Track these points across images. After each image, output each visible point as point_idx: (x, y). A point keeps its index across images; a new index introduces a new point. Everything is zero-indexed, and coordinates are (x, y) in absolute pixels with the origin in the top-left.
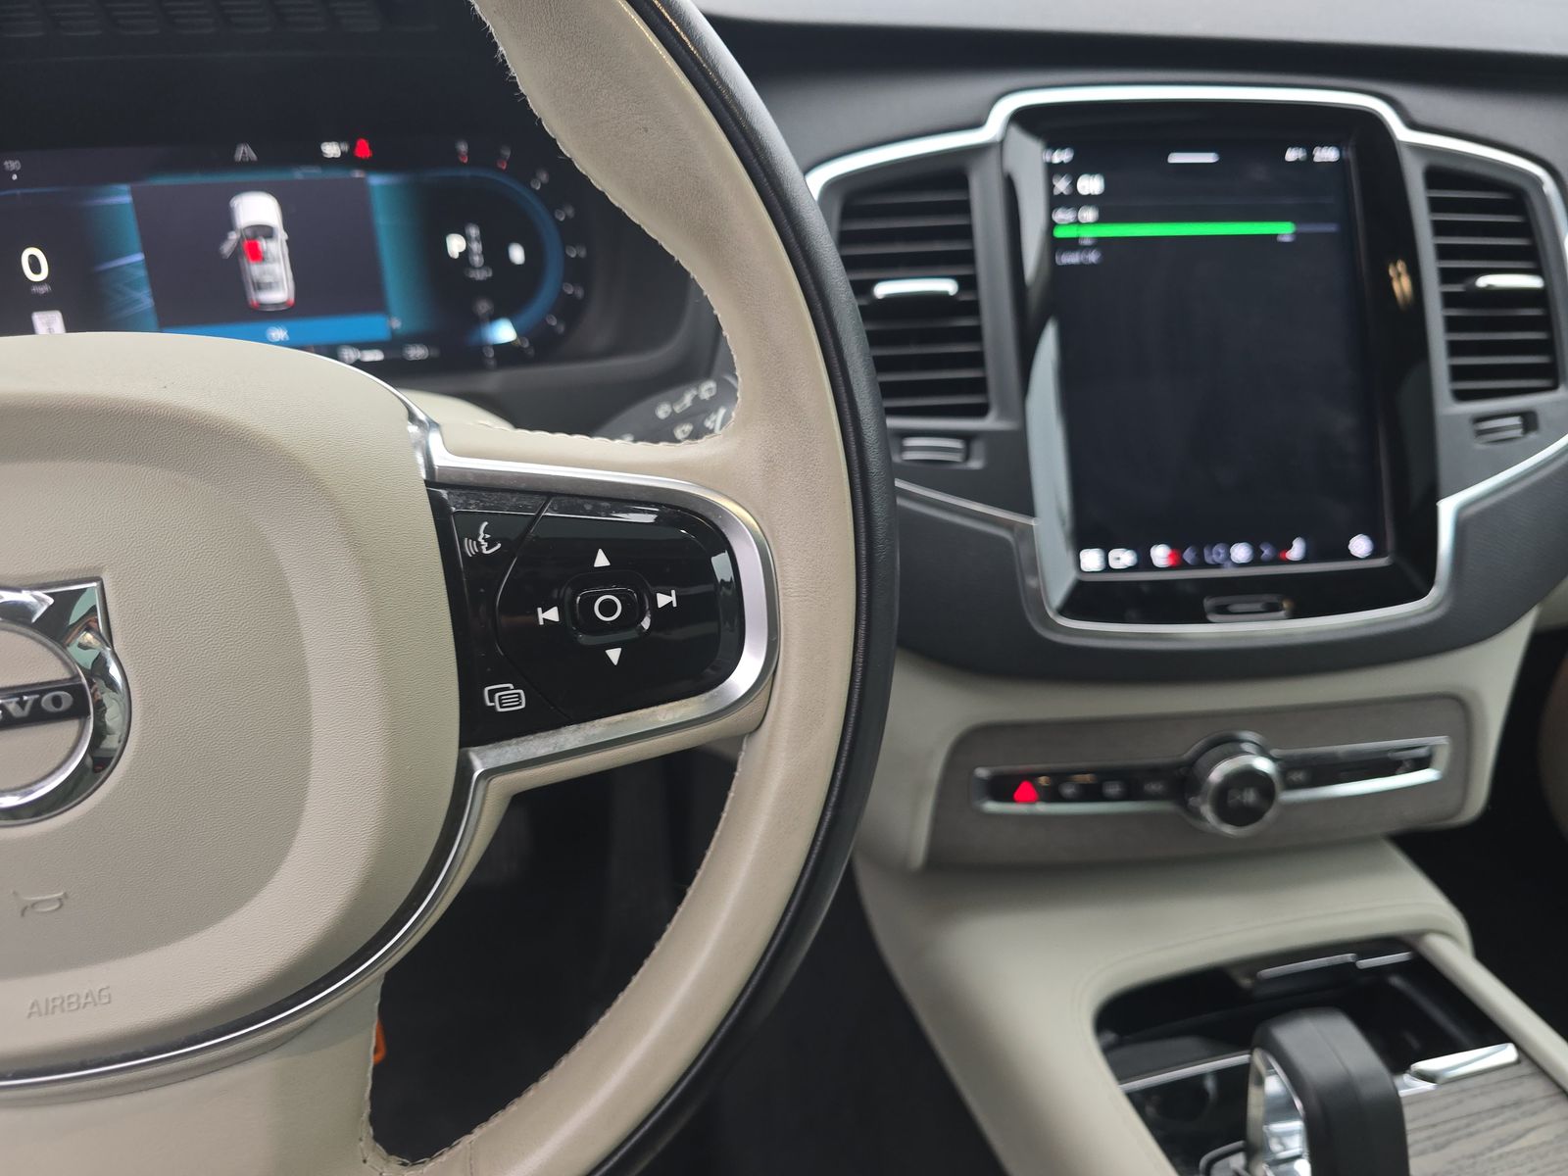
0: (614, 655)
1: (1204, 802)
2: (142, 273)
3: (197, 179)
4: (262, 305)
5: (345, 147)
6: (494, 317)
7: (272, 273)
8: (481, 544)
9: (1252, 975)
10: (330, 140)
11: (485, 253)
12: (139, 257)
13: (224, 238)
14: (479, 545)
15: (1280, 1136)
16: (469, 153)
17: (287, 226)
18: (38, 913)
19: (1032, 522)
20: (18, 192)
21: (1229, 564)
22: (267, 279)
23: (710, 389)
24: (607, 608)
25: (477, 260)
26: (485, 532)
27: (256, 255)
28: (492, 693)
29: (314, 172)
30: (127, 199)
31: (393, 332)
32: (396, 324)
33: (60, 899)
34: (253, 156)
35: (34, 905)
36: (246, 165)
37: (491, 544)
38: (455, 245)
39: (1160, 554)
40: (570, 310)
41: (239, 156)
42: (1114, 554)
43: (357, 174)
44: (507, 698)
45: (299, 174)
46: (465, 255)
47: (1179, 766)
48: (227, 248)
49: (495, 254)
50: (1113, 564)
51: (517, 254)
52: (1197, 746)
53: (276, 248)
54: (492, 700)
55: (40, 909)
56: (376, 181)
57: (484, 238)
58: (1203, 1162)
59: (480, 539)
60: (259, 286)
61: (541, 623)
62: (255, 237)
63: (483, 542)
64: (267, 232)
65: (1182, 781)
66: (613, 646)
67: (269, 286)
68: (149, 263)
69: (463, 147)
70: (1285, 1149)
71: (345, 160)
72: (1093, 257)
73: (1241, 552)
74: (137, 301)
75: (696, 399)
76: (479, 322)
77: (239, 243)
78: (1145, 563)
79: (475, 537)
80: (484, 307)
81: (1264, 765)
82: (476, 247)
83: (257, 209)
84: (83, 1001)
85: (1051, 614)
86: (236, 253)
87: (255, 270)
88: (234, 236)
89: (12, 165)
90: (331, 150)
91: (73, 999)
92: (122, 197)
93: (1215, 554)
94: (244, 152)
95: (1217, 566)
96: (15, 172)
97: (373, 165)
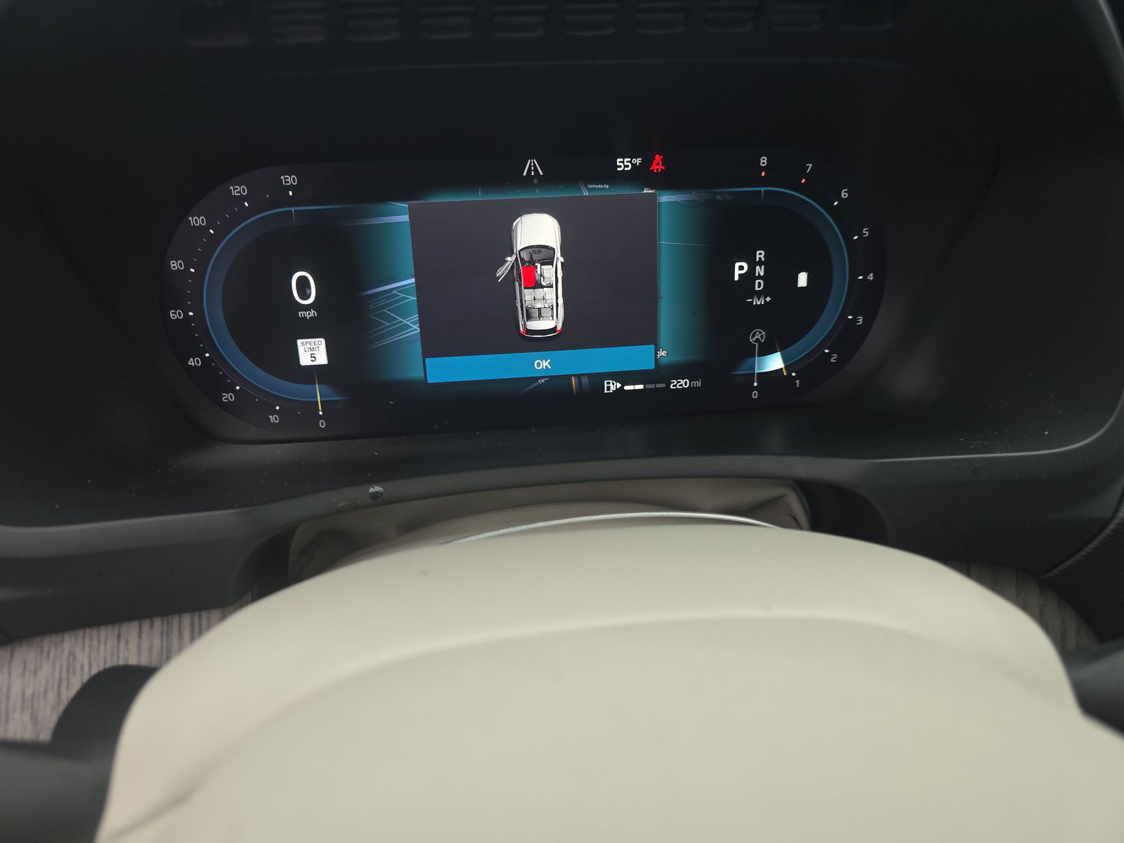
2: (412, 299)
3: (480, 197)
4: (529, 331)
5: (639, 161)
7: (543, 300)
10: (623, 153)
11: (768, 279)
12: (410, 281)
16: (769, 168)
17: (565, 249)
20: (293, 209)
22: (538, 305)
25: (759, 285)
27: (531, 281)
29: (603, 189)
30: (405, 218)
31: (658, 363)
32: (663, 354)
34: (540, 171)
36: (533, 180)
40: (847, 340)
41: (526, 170)
43: (647, 191)
45: (586, 192)
46: (749, 279)
48: (502, 272)
49: (780, 279)
51: (802, 282)
53: (552, 275)
56: (665, 198)
60: (528, 313)
62: (532, 262)
64: (545, 254)
67: (539, 313)
68: (421, 288)
69: (764, 161)
71: (636, 176)
76: (750, 352)
77: (516, 264)
80: (758, 335)
82: (760, 271)
83: (537, 229)
86: (511, 277)
87: (528, 296)
88: (510, 258)
89: (289, 180)
90: (624, 164)
92: (399, 216)
94: (532, 166)
96: (291, 187)
97: (663, 182)
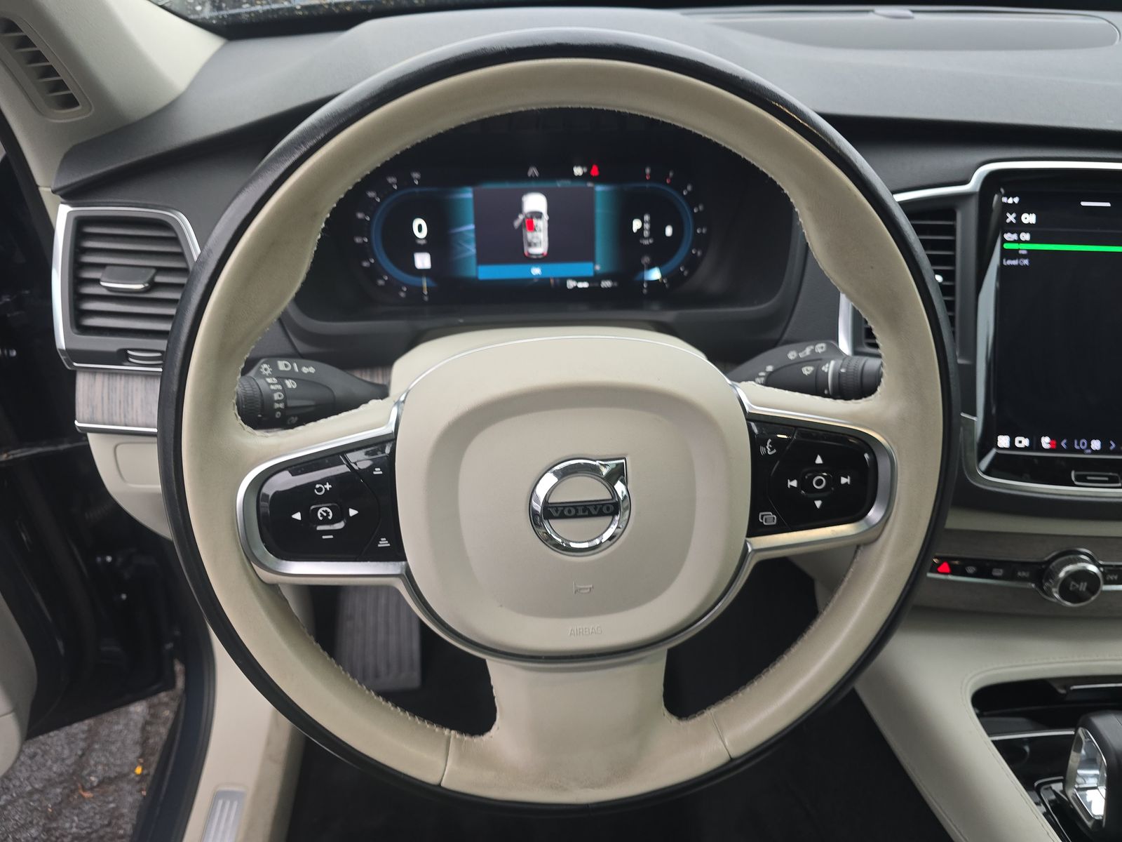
0: (818, 504)
1: (1055, 587)
2: (472, 235)
4: (529, 254)
5: (585, 170)
6: (651, 266)
7: (537, 238)
8: (768, 450)
9: (1066, 687)
10: (577, 166)
11: (651, 230)
12: (472, 227)
13: (516, 217)
14: (767, 449)
15: (1084, 777)
16: (651, 174)
17: (549, 213)
18: (582, 593)
19: (974, 419)
20: (417, 190)
21: (1089, 451)
22: (535, 241)
23: (822, 348)
24: (819, 482)
25: (646, 234)
26: (770, 444)
27: (532, 228)
28: (762, 516)
29: (568, 183)
30: (470, 195)
31: (595, 272)
32: (598, 268)
33: (590, 589)
34: (537, 174)
35: (580, 589)
36: (533, 178)
37: (772, 449)
38: (637, 225)
39: (1046, 442)
40: (692, 263)
41: (530, 173)
42: (1017, 439)
43: (590, 185)
44: (769, 518)
45: (559, 184)
46: (641, 230)
47: (1040, 564)
48: (517, 224)
49: (657, 230)
50: (1017, 444)
51: (669, 231)
52: (1054, 554)
53: (542, 225)
54: (762, 519)
55: (582, 591)
56: (599, 188)
57: (651, 222)
58: (1036, 784)
59: (767, 447)
60: (530, 245)
61: (789, 487)
62: (532, 218)
63: (769, 449)
64: (539, 215)
65: (1041, 572)
66: (818, 499)
67: (535, 245)
68: (477, 230)
69: (648, 171)
70: (1085, 783)
71: (585, 177)
72: (1026, 262)
73: (1096, 444)
74: (469, 250)
75: (813, 351)
76: (642, 268)
77: (524, 220)
78: (1036, 445)
79: (765, 445)
80: (646, 260)
81: (1093, 568)
82: (647, 226)
83: (535, 202)
84: (591, 631)
85: (980, 473)
86: (521, 226)
87: (530, 235)
88: (521, 217)
89: (416, 175)
90: (578, 171)
91: (587, 630)
92: (468, 194)
93: (1081, 444)
94: (533, 171)
95: (1081, 451)
96: (417, 179)
97: (598, 180)
